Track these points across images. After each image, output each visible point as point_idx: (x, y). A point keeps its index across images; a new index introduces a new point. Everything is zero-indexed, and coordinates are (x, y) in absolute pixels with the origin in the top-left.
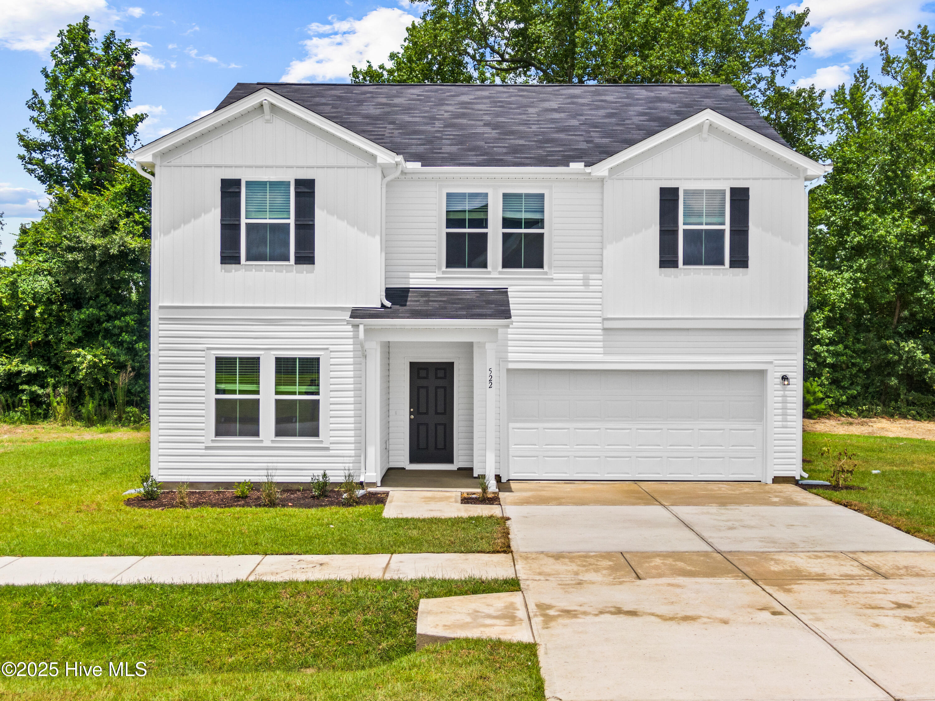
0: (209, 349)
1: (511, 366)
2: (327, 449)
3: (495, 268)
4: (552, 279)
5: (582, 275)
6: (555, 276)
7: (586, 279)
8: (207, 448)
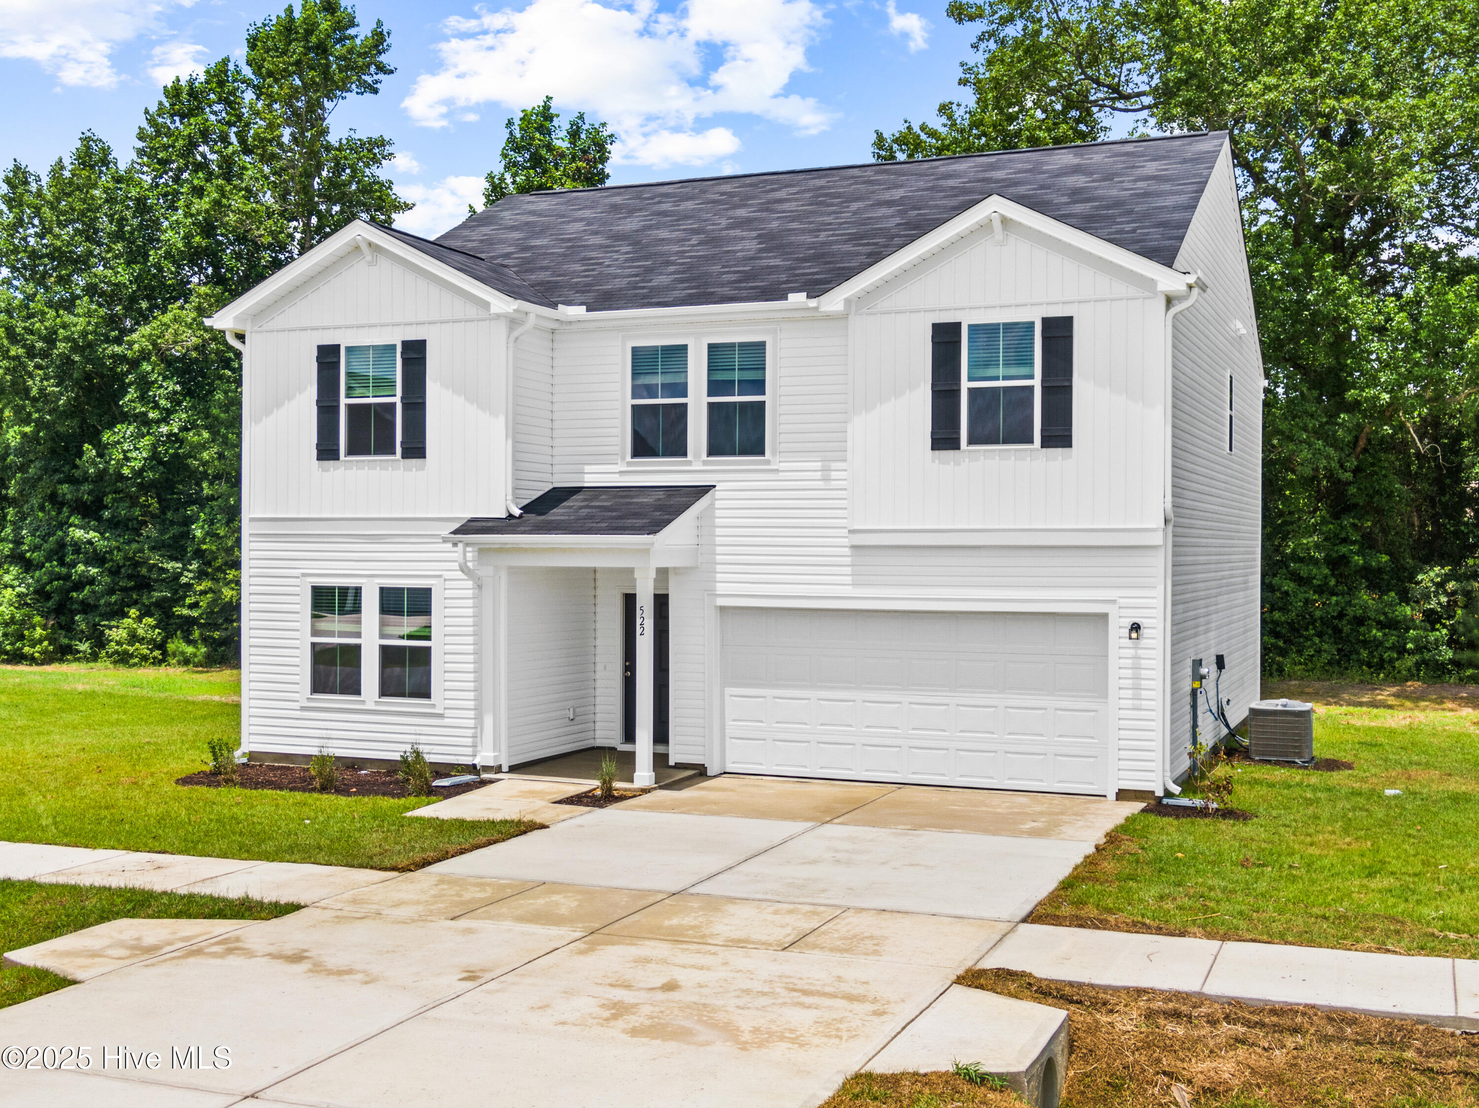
0: (304, 575)
1: (721, 602)
2: (441, 716)
3: (697, 456)
4: (777, 471)
5: (820, 464)
6: (783, 466)
7: (826, 470)
8: (303, 709)
